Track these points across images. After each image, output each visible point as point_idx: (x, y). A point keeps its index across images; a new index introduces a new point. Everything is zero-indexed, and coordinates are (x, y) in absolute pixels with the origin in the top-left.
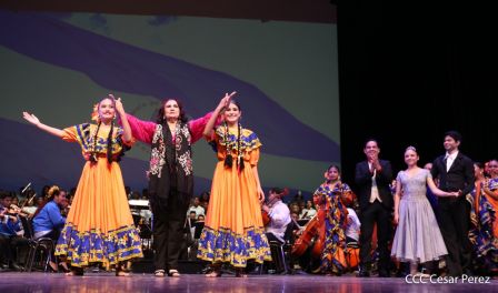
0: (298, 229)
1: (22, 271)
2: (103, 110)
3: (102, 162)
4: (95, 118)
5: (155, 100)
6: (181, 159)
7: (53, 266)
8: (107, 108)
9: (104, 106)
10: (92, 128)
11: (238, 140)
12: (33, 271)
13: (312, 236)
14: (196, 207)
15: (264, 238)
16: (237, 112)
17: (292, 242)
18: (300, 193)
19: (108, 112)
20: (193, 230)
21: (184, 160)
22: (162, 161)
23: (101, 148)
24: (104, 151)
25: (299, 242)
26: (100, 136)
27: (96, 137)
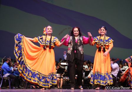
0: (122, 73)
1: (22, 88)
2: (48, 30)
3: (48, 49)
4: (45, 33)
5: (70, 27)
6: (79, 48)
7: (34, 87)
8: (50, 30)
9: (48, 29)
10: (44, 37)
11: (103, 41)
12: (26, 88)
13: (127, 75)
14: (85, 65)
15: (111, 76)
16: (105, 31)
17: (120, 78)
18: (122, 60)
19: (50, 31)
20: (84, 73)
21: (80, 48)
22: (71, 49)
23: (47, 44)
24: (48, 45)
25: (122, 77)
26: (47, 39)
27: (46, 40)
